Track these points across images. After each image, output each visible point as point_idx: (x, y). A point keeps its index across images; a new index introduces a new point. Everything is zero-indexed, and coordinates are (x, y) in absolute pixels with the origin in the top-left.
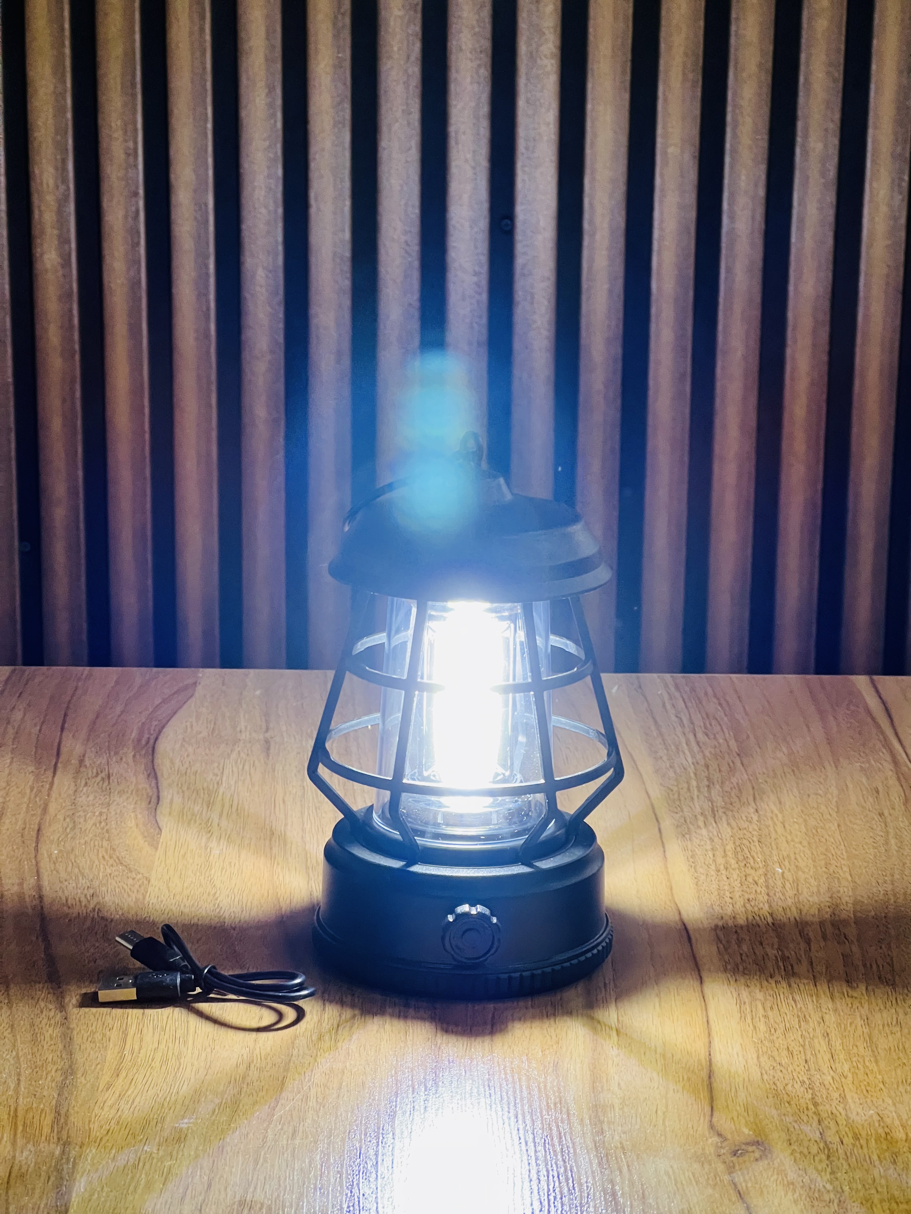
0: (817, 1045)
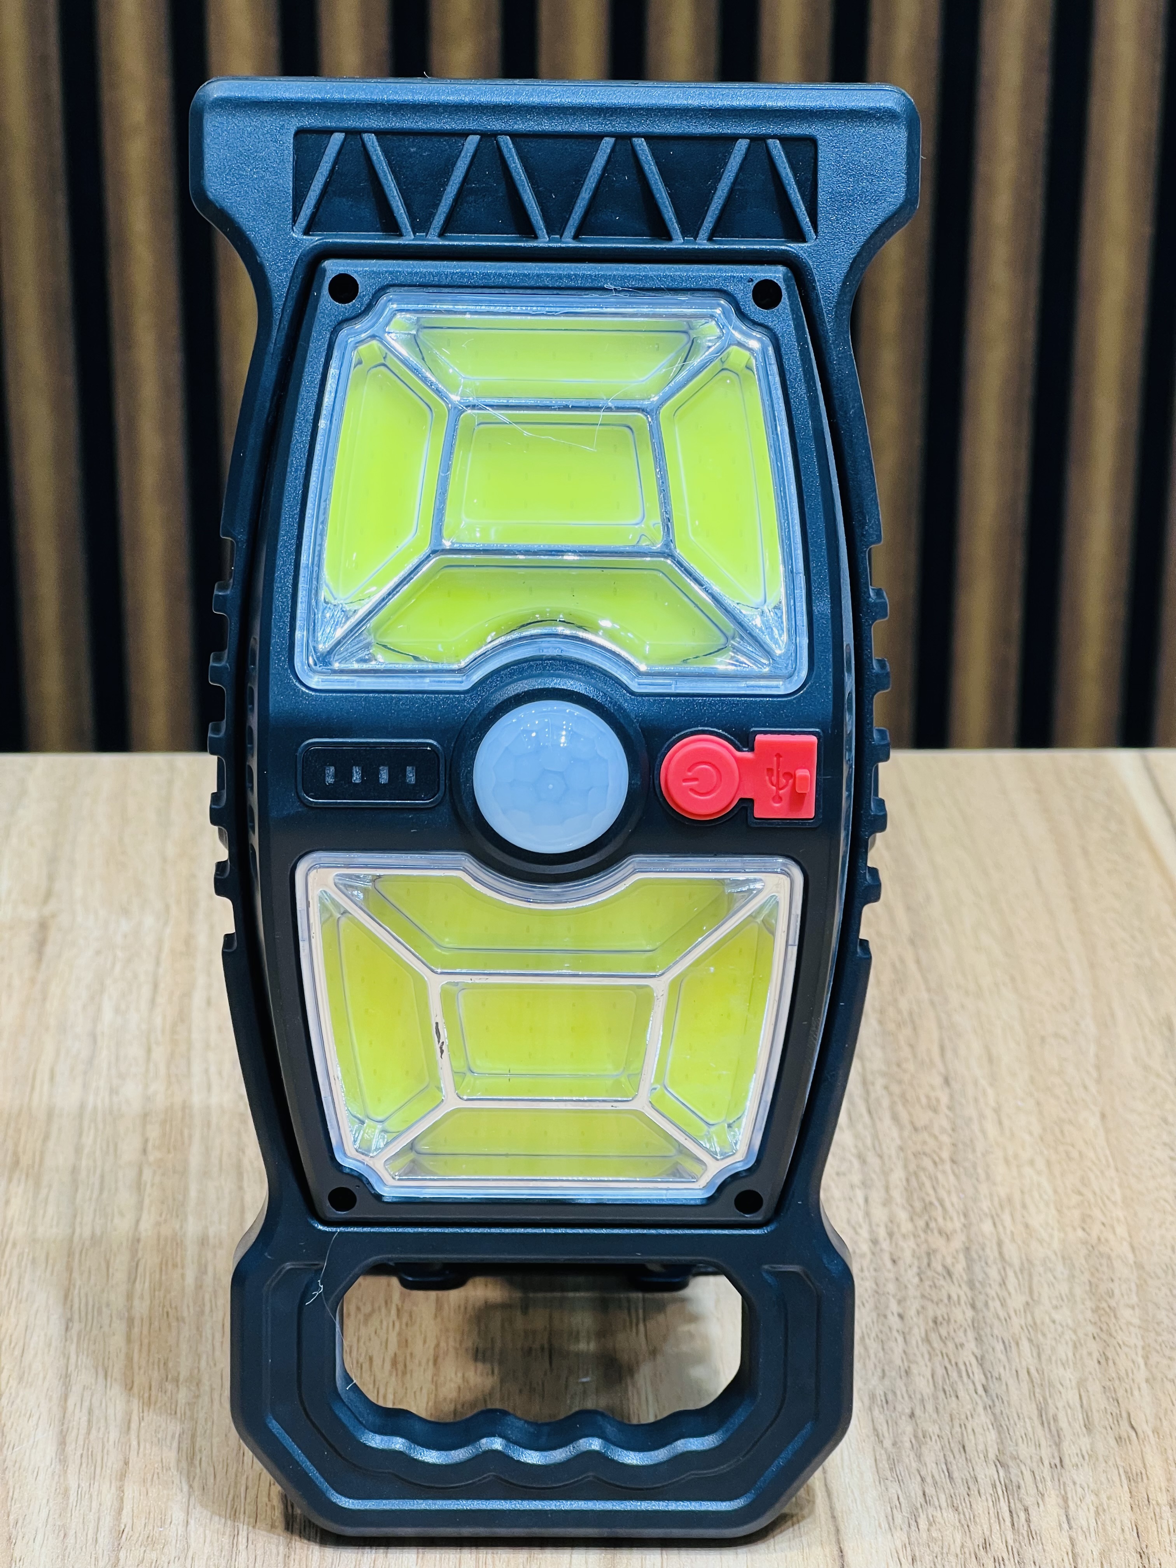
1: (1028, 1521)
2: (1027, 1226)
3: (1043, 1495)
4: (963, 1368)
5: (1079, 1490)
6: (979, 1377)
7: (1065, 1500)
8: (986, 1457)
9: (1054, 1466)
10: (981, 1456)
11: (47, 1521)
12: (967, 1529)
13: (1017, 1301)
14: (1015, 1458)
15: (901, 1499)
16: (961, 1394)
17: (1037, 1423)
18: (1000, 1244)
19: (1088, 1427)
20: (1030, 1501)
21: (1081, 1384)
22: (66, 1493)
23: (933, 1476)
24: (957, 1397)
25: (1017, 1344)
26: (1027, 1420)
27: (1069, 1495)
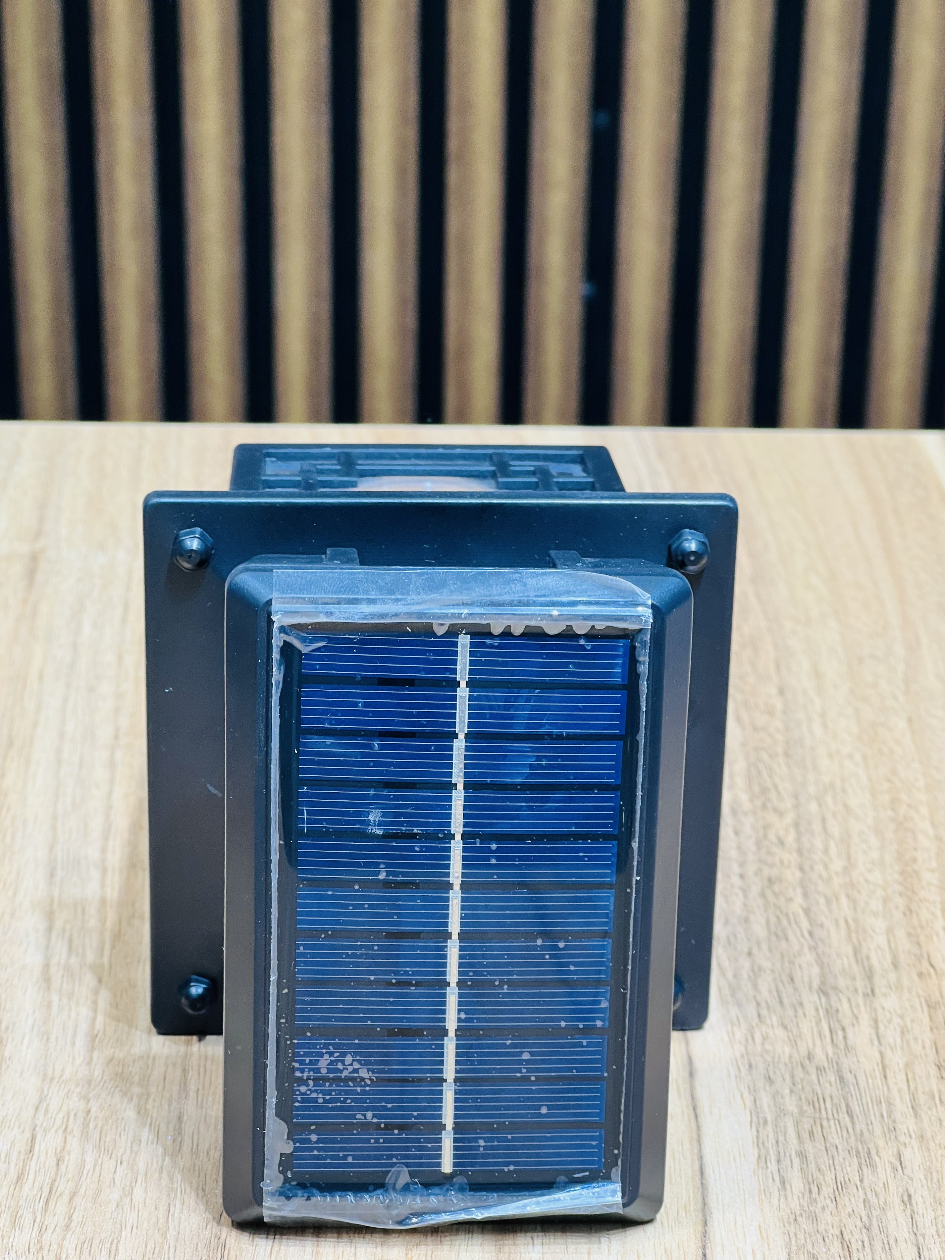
1: (845, 1038)
2: (846, 806)
3: (857, 1018)
4: (791, 917)
5: (888, 1014)
6: (805, 924)
7: (876, 1021)
8: (810, 988)
9: (866, 995)
10: (807, 986)
11: (33, 1027)
12: (794, 1043)
13: (837, 865)
14: (835, 988)
15: (741, 1019)
16: (791, 937)
17: (852, 960)
18: (824, 820)
19: (895, 965)
20: (846, 1022)
21: (890, 931)
22: (49, 1005)
23: (767, 1002)
24: (787, 940)
25: (837, 899)
26: (845, 959)
27: (879, 1018)
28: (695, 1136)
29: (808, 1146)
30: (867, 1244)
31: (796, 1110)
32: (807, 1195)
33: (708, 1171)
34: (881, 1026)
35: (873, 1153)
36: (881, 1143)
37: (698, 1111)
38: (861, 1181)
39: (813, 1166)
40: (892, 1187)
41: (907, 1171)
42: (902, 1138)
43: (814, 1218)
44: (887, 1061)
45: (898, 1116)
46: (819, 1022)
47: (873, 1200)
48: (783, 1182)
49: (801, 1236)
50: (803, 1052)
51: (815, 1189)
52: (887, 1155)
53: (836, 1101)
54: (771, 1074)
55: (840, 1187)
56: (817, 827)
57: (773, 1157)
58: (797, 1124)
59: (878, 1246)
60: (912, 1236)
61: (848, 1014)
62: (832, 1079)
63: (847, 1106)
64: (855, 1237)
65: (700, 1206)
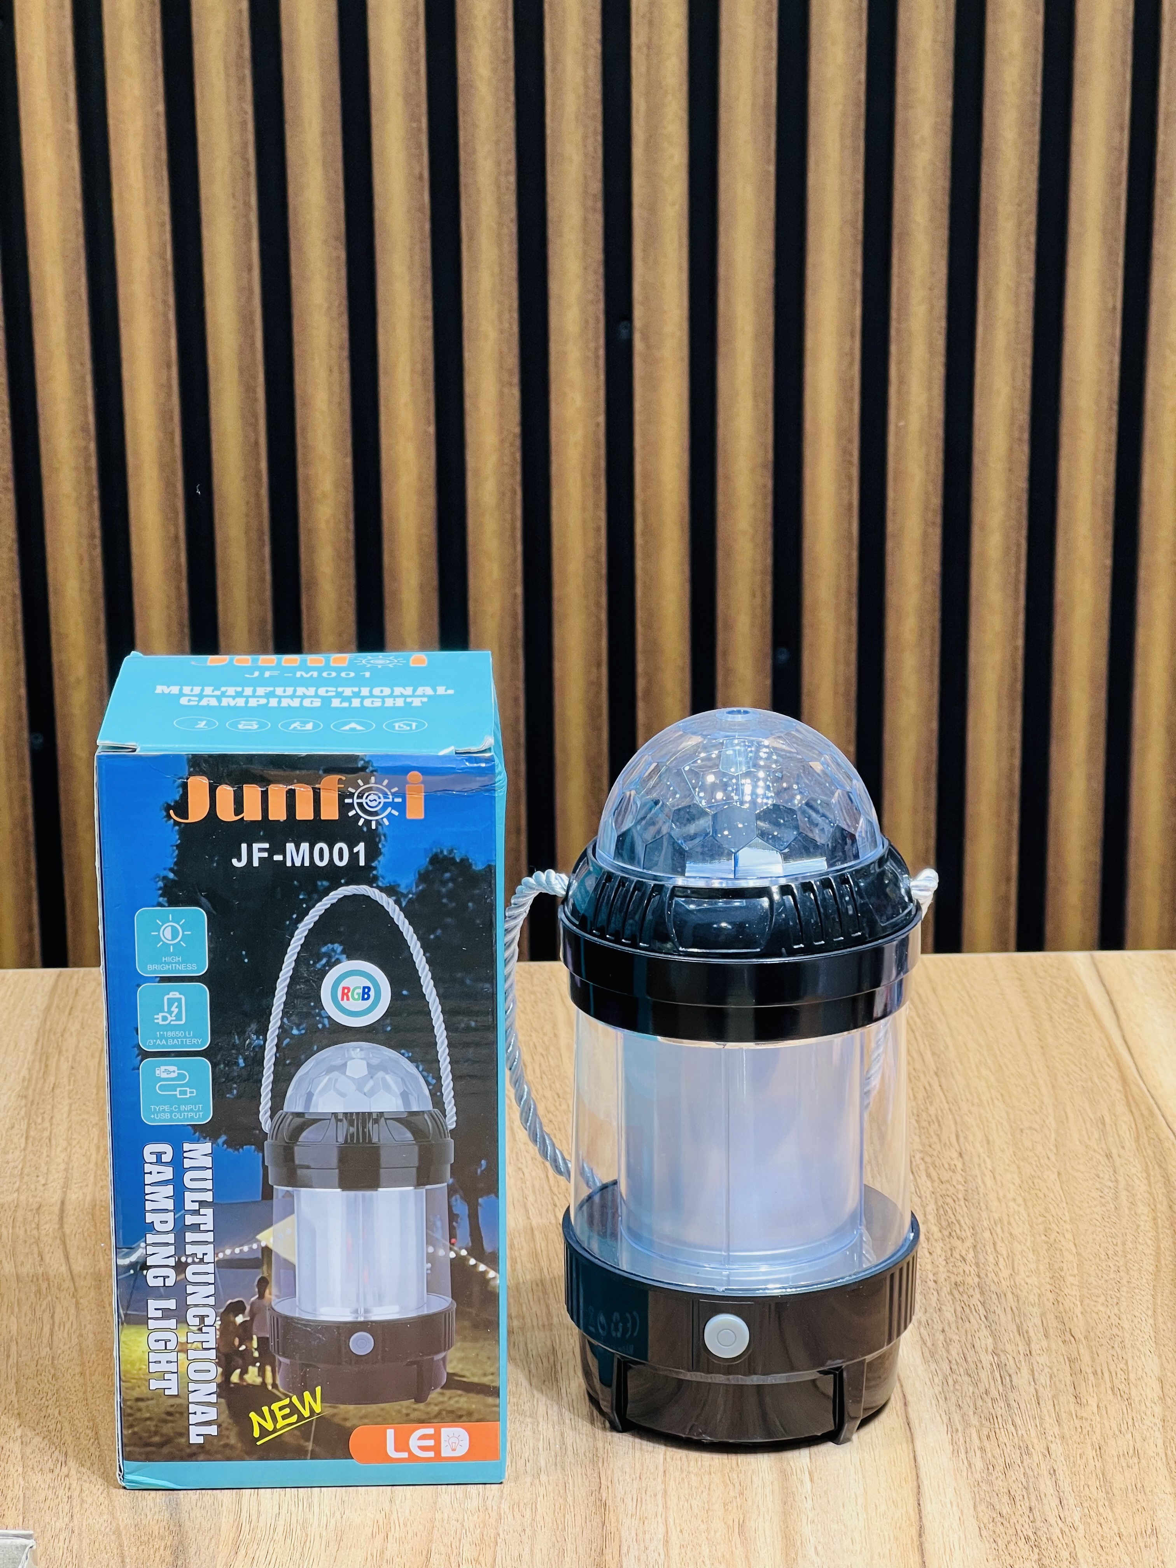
0: (1042, 1488)
28: (910, 1439)
29: (986, 1443)
30: (1026, 1497)
31: (977, 1424)
32: (986, 1471)
33: (919, 1458)
34: (1036, 1374)
35: (1030, 1447)
36: (1035, 1441)
37: (911, 1425)
38: (1022, 1462)
39: (989, 1455)
40: (1043, 1466)
41: (1053, 1457)
42: (1050, 1438)
43: (991, 1484)
44: (1040, 1394)
45: (1047, 1426)
46: (992, 1372)
47: (1030, 1473)
48: (970, 1465)
49: (982, 1493)
50: (982, 1390)
51: (991, 1467)
52: (1039, 1447)
53: (1004, 1418)
54: (960, 1403)
55: (1007, 1466)
56: (989, 1248)
57: (963, 1451)
58: (978, 1432)
59: (1033, 1498)
60: (1056, 1493)
61: (1013, 1366)
62: (1003, 1406)
63: (1013, 1420)
64: (1018, 1494)
65: (915, 1477)
